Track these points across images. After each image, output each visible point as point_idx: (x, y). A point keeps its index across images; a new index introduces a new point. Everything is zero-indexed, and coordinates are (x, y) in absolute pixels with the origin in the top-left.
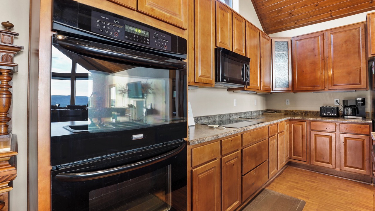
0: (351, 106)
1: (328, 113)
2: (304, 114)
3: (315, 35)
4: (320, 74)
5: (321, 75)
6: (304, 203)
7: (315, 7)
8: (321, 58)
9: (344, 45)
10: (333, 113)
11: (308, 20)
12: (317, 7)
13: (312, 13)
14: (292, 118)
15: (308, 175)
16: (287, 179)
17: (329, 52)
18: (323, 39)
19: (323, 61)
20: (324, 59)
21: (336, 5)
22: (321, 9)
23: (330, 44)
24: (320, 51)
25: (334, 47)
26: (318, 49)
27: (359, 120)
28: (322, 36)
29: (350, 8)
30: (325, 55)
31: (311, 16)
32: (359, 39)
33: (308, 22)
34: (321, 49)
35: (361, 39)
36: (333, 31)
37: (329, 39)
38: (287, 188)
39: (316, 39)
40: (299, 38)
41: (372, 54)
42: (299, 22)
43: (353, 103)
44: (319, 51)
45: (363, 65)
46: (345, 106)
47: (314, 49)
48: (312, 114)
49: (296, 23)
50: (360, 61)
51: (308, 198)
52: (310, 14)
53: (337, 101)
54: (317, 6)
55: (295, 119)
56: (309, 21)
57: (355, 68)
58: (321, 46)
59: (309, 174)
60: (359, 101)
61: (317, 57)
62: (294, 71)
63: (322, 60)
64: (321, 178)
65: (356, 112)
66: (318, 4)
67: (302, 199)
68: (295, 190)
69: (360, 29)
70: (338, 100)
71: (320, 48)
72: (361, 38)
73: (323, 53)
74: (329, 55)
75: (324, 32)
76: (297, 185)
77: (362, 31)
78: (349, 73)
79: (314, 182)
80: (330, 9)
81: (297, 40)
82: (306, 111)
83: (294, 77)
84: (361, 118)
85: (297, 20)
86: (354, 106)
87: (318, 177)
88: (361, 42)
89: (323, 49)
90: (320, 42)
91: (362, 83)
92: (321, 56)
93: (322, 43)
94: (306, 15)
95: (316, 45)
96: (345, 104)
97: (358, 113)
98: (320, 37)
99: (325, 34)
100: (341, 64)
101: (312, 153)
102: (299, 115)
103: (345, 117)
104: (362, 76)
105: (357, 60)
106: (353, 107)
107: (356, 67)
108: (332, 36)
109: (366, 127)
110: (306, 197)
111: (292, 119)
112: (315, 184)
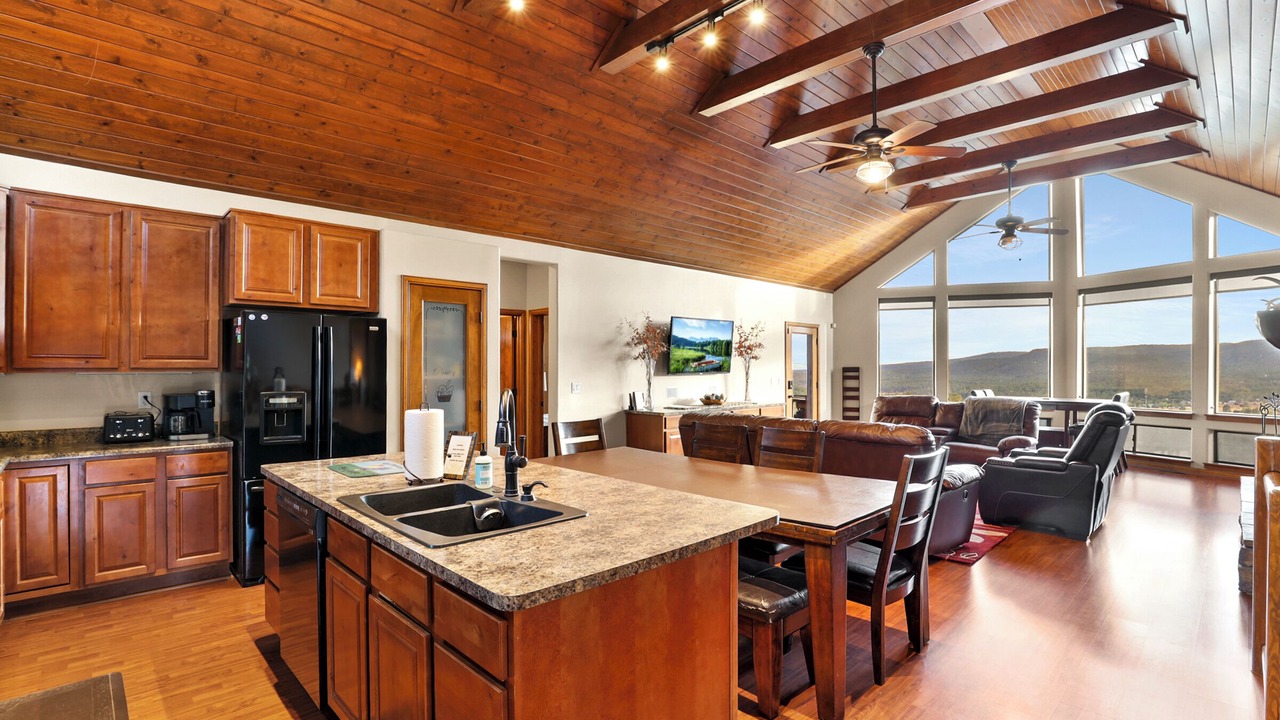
0: (183, 411)
1: (128, 433)
2: (41, 440)
3: (96, 208)
4: (108, 323)
5: (111, 326)
6: (118, 677)
7: (100, 124)
8: (114, 278)
9: (175, 259)
10: (141, 430)
11: (69, 150)
12: (105, 128)
13: (85, 137)
14: (16, 460)
15: (81, 618)
16: (20, 656)
17: (135, 268)
18: (121, 229)
19: (118, 289)
20: (120, 284)
21: (158, 148)
22: (116, 139)
23: (140, 247)
24: (110, 259)
25: (150, 257)
26: (105, 250)
27: (203, 442)
28: (119, 220)
29: (190, 169)
30: (125, 274)
31: (80, 143)
32: (207, 254)
33: (69, 154)
34: (111, 255)
35: (211, 256)
36: (148, 213)
37: (136, 232)
38: (43, 673)
39: (101, 220)
40: (39, 200)
41: (237, 299)
42: (35, 142)
43: (191, 403)
44: (106, 257)
45: (214, 317)
46: (169, 411)
47: (91, 249)
48: (70, 437)
49: (21, 141)
50: (208, 305)
51: (121, 663)
52: (79, 135)
53: (146, 398)
54: (105, 124)
55: (31, 460)
56: (72, 152)
57: (198, 320)
58: (113, 243)
59: (83, 615)
60: (203, 397)
61: (101, 273)
62: (16, 301)
63: (116, 285)
64: (122, 610)
65: (197, 423)
66: (112, 122)
67: (109, 672)
68: (70, 666)
69: (211, 230)
70: (149, 395)
71: (110, 249)
72: (211, 251)
73: (118, 266)
74: (135, 276)
75: (126, 209)
76: (68, 653)
77: (214, 238)
78: (183, 331)
79: (110, 626)
80: (140, 150)
81: (33, 204)
82: (51, 431)
83: (15, 324)
84: (206, 436)
85: (27, 133)
86: (192, 409)
87: (112, 612)
88: (211, 261)
89: (118, 255)
90: (112, 235)
91: (210, 356)
92: (112, 274)
93: (118, 237)
94: (67, 134)
95: (99, 239)
96: (172, 406)
97: (200, 426)
98: (111, 217)
99: (125, 214)
100: (165, 305)
101: (88, 552)
102: (22, 445)
103: (172, 437)
104: (210, 340)
105: (201, 303)
106: (190, 413)
107: (198, 317)
108: (145, 226)
109: (222, 456)
110: (114, 664)
111: (19, 463)
112: (116, 629)
